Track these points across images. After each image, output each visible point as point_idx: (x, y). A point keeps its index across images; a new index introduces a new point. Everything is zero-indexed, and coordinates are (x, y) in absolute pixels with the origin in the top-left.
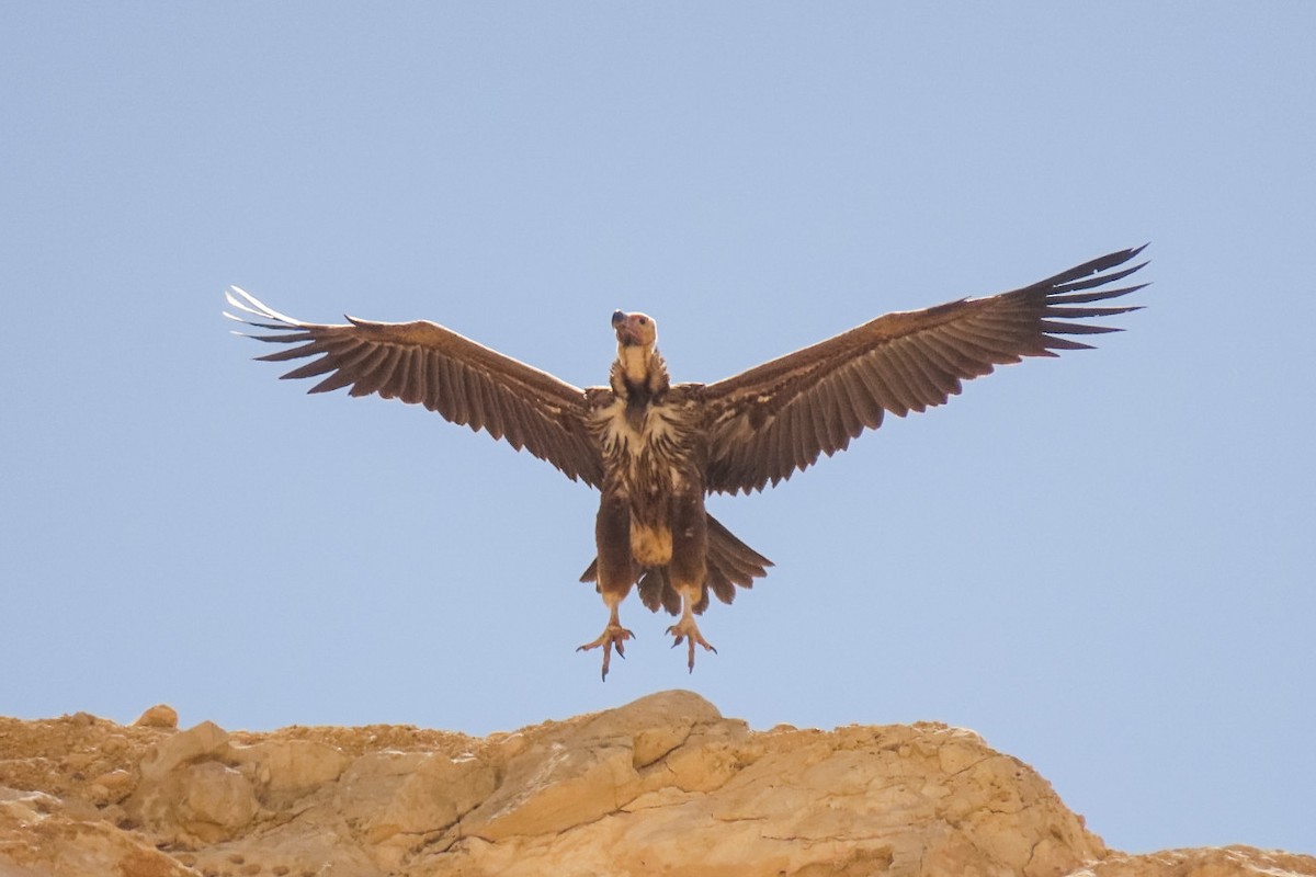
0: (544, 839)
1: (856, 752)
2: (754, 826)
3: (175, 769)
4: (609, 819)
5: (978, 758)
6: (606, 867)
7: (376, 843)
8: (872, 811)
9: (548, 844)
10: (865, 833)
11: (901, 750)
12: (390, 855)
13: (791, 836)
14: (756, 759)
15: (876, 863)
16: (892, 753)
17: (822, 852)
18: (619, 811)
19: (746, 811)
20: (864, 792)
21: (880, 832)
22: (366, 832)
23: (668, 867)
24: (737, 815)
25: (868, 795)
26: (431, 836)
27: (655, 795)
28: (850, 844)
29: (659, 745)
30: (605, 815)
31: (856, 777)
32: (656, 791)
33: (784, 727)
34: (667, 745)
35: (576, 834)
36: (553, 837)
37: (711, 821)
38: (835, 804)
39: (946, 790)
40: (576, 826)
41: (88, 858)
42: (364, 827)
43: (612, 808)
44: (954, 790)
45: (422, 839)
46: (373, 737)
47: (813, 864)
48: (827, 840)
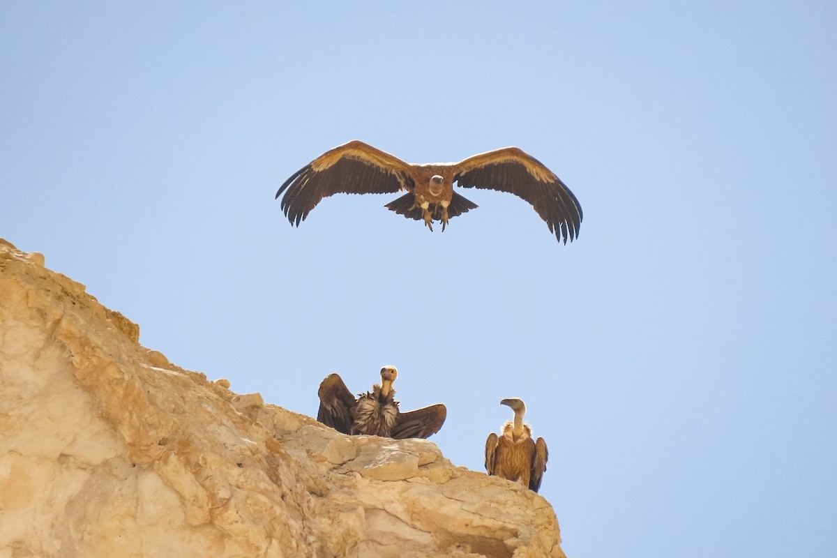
0: (377, 482)
1: (500, 487)
2: (459, 503)
3: (246, 408)
4: (401, 482)
5: (546, 505)
6: (398, 500)
7: (318, 462)
8: (507, 512)
9: (377, 484)
10: (507, 520)
11: (518, 492)
12: (324, 469)
13: (475, 512)
14: (459, 477)
15: (508, 533)
16: (514, 493)
17: (488, 522)
18: (405, 480)
19: (457, 496)
20: (505, 504)
21: (512, 522)
22: (314, 457)
23: (424, 508)
24: (453, 497)
25: (507, 506)
26: (335, 466)
27: (421, 479)
28: (500, 523)
29: (425, 460)
30: (400, 480)
31: (501, 498)
32: (422, 477)
33: (465, 468)
34: (428, 461)
35: (389, 484)
36: (380, 482)
37: (442, 496)
38: (493, 505)
39: (534, 514)
40: (389, 481)
41: (256, 434)
42: (313, 454)
43: (403, 478)
44: (537, 515)
45: (333, 466)
46: (305, 419)
47: (482, 526)
48: (491, 518)
